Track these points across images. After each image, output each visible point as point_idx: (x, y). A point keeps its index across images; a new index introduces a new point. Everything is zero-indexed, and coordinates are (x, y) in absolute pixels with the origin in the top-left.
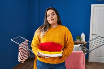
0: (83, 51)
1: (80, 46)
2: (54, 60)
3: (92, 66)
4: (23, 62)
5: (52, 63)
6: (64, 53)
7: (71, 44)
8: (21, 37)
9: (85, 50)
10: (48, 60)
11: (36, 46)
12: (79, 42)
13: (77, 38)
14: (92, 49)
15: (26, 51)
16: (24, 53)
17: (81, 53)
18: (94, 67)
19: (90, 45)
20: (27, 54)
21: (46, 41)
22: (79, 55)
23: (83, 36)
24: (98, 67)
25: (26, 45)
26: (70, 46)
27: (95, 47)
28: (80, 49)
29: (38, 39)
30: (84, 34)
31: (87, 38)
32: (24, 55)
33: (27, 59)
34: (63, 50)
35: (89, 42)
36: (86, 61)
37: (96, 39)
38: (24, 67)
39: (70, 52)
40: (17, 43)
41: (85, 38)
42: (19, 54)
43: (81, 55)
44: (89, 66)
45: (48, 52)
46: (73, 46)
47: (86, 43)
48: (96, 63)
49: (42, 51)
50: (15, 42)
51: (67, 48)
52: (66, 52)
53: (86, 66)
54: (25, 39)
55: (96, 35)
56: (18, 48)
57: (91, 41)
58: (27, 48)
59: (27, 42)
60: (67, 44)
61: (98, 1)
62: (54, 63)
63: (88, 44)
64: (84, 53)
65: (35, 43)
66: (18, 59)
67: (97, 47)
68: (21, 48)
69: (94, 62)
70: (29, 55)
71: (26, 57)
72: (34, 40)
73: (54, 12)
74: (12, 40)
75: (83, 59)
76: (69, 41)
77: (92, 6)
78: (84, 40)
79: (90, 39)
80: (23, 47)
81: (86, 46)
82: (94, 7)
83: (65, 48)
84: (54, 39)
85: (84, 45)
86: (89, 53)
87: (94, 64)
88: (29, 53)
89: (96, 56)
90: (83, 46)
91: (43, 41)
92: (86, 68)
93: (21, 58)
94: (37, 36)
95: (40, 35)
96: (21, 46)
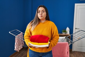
0: (67, 42)
1: (65, 38)
2: (42, 49)
3: (75, 55)
4: (19, 51)
5: (41, 52)
6: (50, 44)
7: (56, 36)
8: (17, 30)
9: (69, 41)
10: (38, 49)
11: (28, 37)
12: (65, 35)
13: (63, 31)
14: (75, 40)
15: (21, 41)
16: (19, 44)
17: (66, 44)
18: (76, 56)
19: (73, 37)
20: (22, 44)
21: (36, 34)
22: (64, 45)
23: (68, 29)
24: (80, 55)
25: (21, 37)
26: (56, 38)
27: (77, 39)
28: (66, 40)
29: (29, 32)
30: (69, 28)
31: (71, 31)
32: (19, 45)
33: (22, 48)
34: (50, 41)
35: (73, 35)
36: (70, 51)
37: (78, 32)
38: (19, 55)
39: (56, 43)
40: (14, 35)
41: (70, 32)
42: (16, 44)
43: (66, 45)
44: (72, 55)
45: (37, 43)
46: (58, 38)
47: (70, 35)
48: (79, 52)
49: (32, 42)
50: (12, 34)
51: (53, 40)
52: (53, 43)
53: (70, 54)
54: (21, 32)
55: (79, 29)
56: (15, 39)
57: (74, 34)
58: (22, 39)
59: (22, 34)
60: (53, 36)
61: (81, 1)
62: (43, 52)
63: (72, 36)
64: (69, 44)
65: (27, 35)
66: (14, 48)
67: (79, 39)
68: (17, 39)
69: (76, 52)
70: (24, 45)
71: (21, 47)
72: (26, 32)
73: (44, 9)
74: (9, 32)
75: (68, 49)
76: (55, 34)
77: (76, 5)
78: (68, 33)
79: (74, 32)
80: (19, 39)
81: (70, 38)
82: (77, 6)
83: (51, 39)
84: (42, 32)
85: (69, 37)
86: (73, 44)
87: (76, 53)
88: (23, 43)
89: (78, 46)
90: (67, 38)
91: (33, 34)
92: (70, 56)
93: (17, 47)
94: (28, 30)
95: (31, 29)
96: (17, 37)
